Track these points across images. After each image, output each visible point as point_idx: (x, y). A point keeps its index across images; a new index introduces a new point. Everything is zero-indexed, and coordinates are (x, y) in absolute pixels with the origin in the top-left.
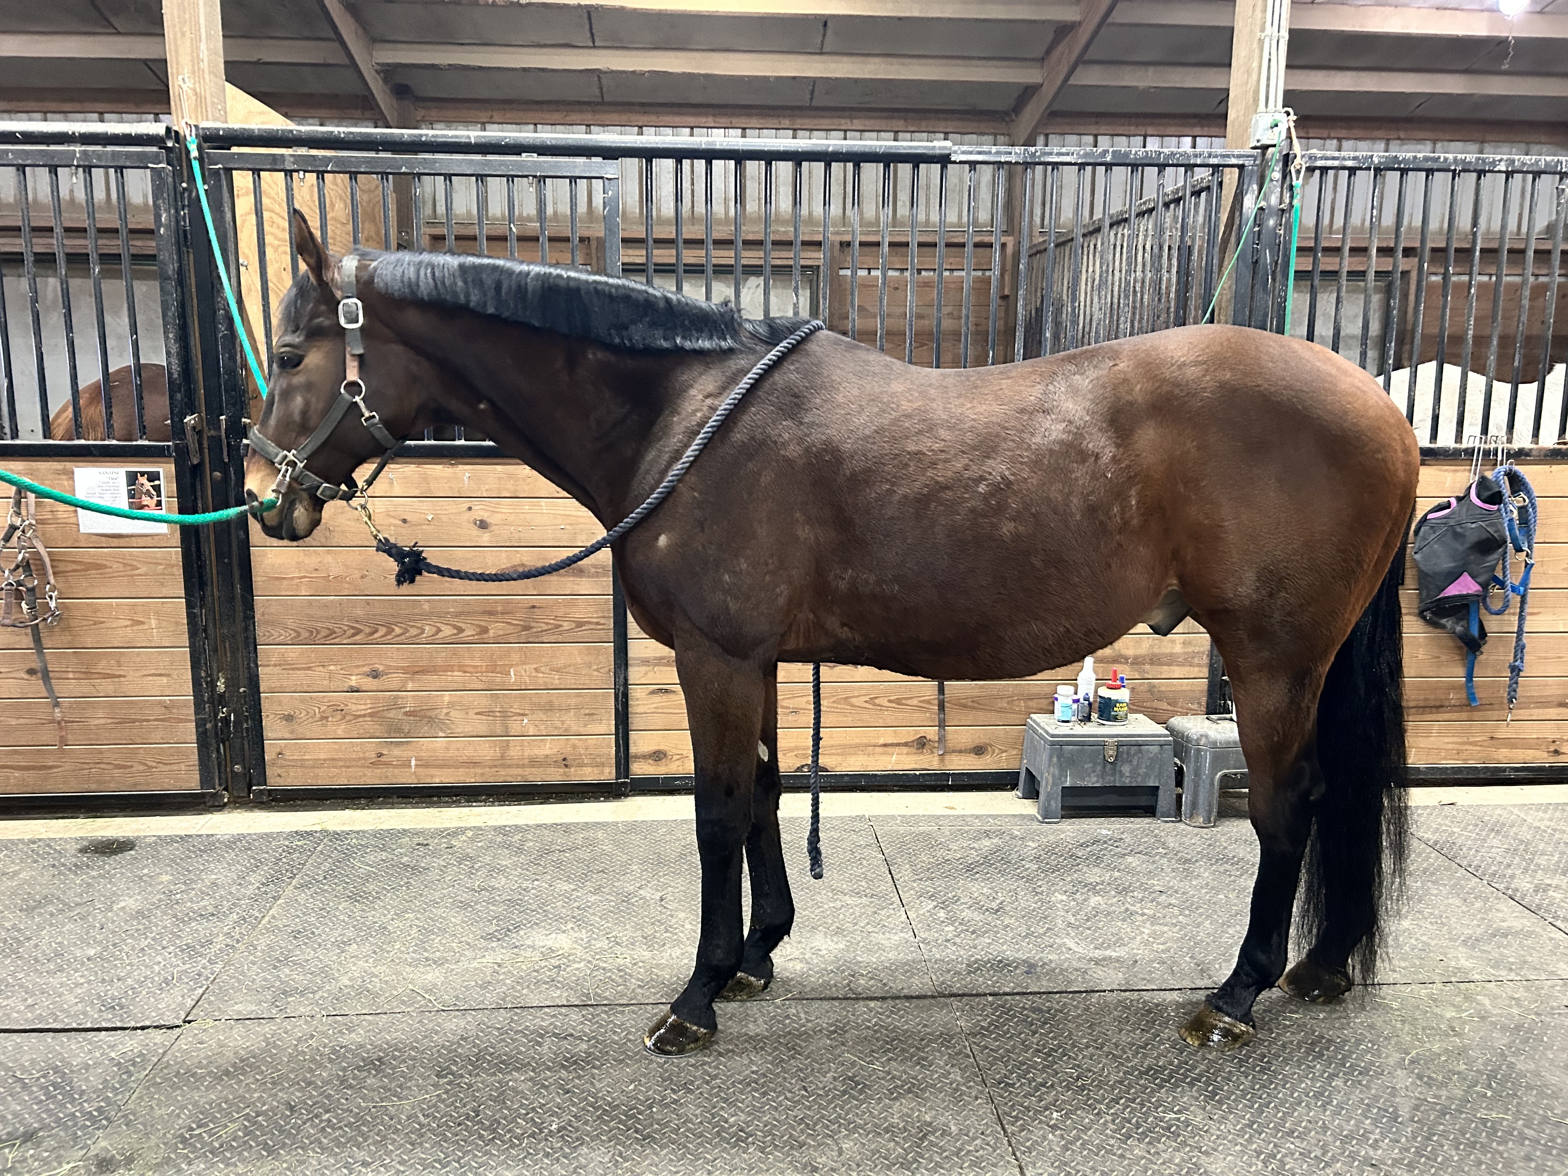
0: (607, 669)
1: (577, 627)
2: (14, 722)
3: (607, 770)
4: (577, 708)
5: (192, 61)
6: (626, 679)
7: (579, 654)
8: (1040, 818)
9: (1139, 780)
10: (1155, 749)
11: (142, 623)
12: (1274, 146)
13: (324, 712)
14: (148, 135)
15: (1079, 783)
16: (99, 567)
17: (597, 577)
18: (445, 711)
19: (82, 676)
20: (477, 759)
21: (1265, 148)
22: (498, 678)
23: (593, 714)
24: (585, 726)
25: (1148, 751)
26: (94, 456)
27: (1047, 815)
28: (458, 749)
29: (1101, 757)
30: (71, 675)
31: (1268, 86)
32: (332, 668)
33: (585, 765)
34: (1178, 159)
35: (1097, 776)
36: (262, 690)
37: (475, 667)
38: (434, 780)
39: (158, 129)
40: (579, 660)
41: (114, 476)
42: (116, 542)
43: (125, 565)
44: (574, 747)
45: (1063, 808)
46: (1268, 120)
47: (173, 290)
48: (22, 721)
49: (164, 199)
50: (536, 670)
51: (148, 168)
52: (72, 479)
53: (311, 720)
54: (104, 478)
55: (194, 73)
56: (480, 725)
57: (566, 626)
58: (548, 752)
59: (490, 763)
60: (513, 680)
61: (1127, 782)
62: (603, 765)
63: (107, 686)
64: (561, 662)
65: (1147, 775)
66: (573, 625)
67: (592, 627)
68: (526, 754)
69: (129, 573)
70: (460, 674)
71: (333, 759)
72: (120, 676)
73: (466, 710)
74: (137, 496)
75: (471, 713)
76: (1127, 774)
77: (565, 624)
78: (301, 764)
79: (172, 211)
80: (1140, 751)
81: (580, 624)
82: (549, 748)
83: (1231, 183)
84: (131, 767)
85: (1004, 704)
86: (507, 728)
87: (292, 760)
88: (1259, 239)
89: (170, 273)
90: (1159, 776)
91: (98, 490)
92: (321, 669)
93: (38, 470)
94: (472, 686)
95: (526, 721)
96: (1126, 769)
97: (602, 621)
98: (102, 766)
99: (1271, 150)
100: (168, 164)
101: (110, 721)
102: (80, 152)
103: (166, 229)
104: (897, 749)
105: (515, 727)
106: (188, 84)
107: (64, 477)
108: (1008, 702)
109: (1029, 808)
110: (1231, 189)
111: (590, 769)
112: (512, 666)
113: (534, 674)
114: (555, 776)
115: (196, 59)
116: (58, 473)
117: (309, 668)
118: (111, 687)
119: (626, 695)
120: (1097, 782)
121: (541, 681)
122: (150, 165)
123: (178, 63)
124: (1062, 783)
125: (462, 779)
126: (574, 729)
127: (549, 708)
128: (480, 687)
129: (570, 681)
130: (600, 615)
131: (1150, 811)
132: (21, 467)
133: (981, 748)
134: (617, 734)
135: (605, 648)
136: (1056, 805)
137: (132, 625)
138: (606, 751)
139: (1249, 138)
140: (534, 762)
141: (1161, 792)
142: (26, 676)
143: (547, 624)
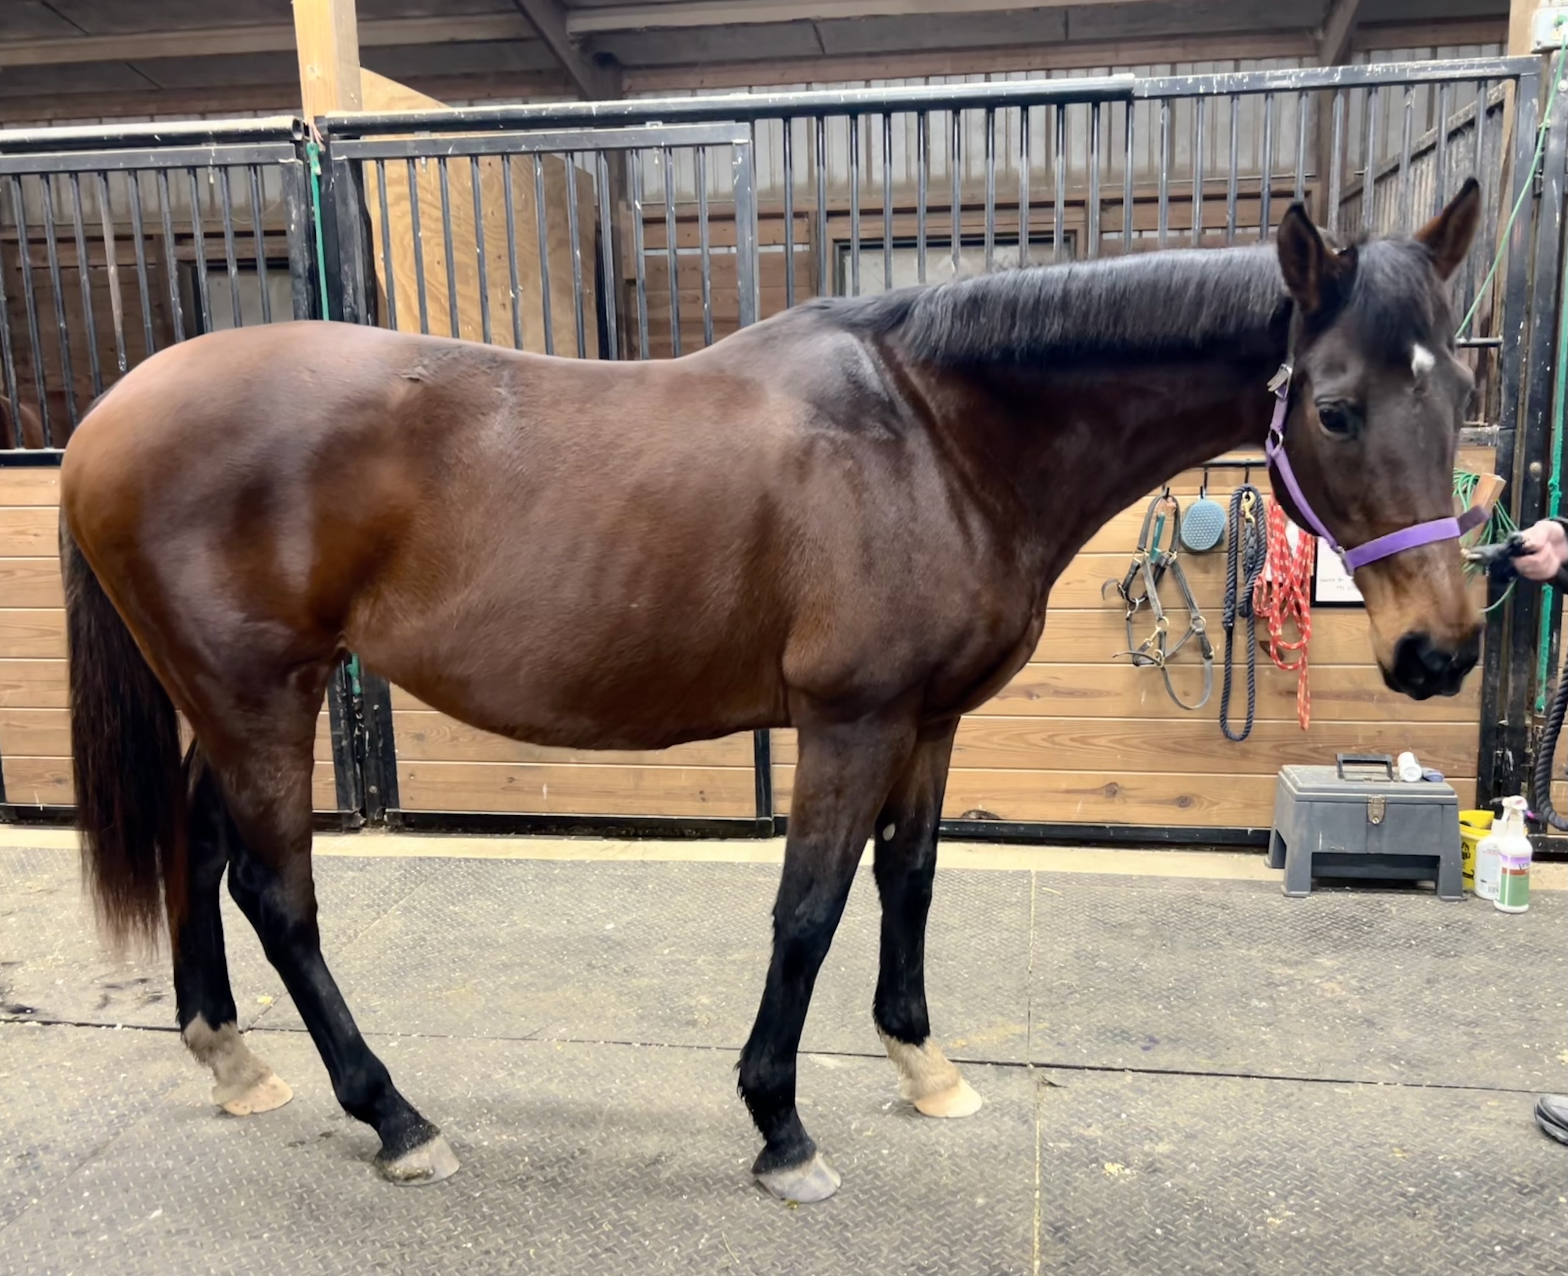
3: (747, 806)
14: (276, 128)
15: (1334, 849)
20: (610, 789)
21: (1547, 52)
25: (1425, 811)
29: (1363, 817)
33: (724, 800)
35: (1358, 841)
36: (393, 706)
38: (566, 810)
44: (712, 779)
45: (1314, 879)
46: (1551, 16)
49: (294, 196)
51: (278, 163)
53: (442, 740)
55: (323, 61)
58: (684, 784)
59: (624, 793)
62: (742, 800)
68: (661, 784)
71: (465, 783)
78: (433, 787)
79: (302, 208)
80: (1415, 811)
82: (684, 779)
87: (423, 783)
88: (1543, 166)
89: (301, 271)
90: (1441, 846)
99: (1555, 54)
100: (298, 158)
102: (217, 151)
103: (296, 225)
104: (1083, 797)
106: (318, 74)
111: (728, 804)
114: (692, 810)
120: (1358, 848)
122: (281, 161)
123: (307, 51)
124: (1313, 847)
125: (595, 809)
131: (1429, 887)
136: (1305, 875)
138: (745, 784)
139: (1530, 41)
140: (669, 794)
141: (1442, 864)
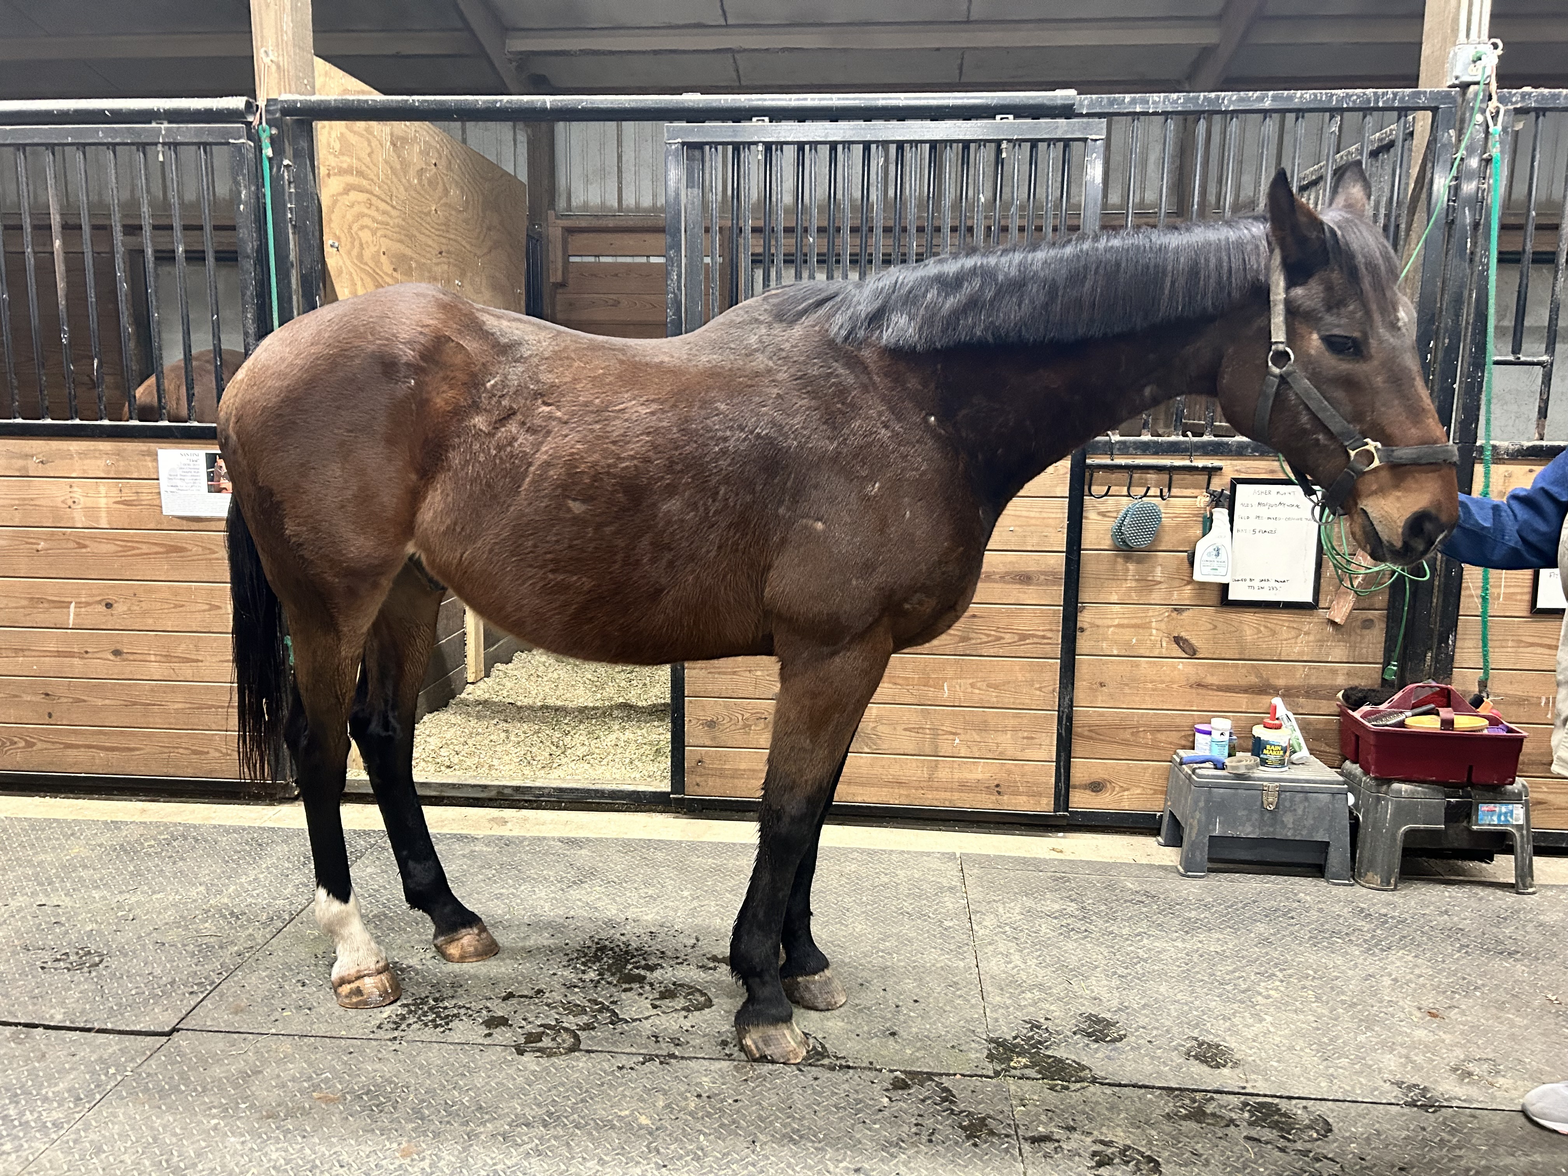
0: (1051, 688)
1: (1020, 640)
2: (100, 703)
3: (1044, 801)
4: (1015, 730)
5: (276, 33)
6: (1071, 700)
7: (1021, 670)
8: (1182, 870)
9: (1304, 832)
10: (1325, 798)
11: (219, 608)
12: (1477, 83)
13: (747, 719)
14: (228, 109)
15: (1230, 833)
16: (182, 549)
17: (1047, 585)
18: (872, 725)
19: (163, 659)
20: (904, 779)
21: (1465, 86)
22: (931, 692)
23: (1032, 738)
24: (1023, 750)
25: (1317, 799)
26: (176, 438)
27: (1189, 867)
28: (883, 767)
29: (1259, 803)
30: (153, 658)
31: (1470, 13)
32: (759, 673)
33: (1020, 794)
34: (1354, 102)
35: (1253, 826)
36: (686, 693)
37: (907, 678)
38: (856, 799)
39: (238, 103)
40: (1020, 677)
41: (195, 458)
42: (196, 526)
43: (204, 548)
44: (1009, 772)
45: (1210, 860)
46: (1469, 52)
47: (252, 269)
48: (107, 702)
49: (244, 175)
50: (973, 685)
51: (229, 143)
52: (156, 460)
53: (733, 727)
54: (185, 460)
55: (277, 46)
56: (907, 742)
57: (1008, 638)
58: (980, 776)
59: (916, 784)
60: (946, 695)
61: (1290, 835)
62: (1040, 795)
63: (187, 670)
64: (1000, 677)
65: (1314, 829)
66: (1016, 638)
67: (1036, 640)
68: (957, 776)
69: (209, 556)
70: (890, 685)
71: (754, 770)
72: (197, 661)
73: (893, 724)
74: (216, 478)
75: (899, 729)
76: (1291, 826)
77: (1008, 636)
78: (721, 774)
79: (253, 188)
80: (1306, 799)
81: (1023, 637)
82: (980, 772)
83: (1423, 131)
84: (208, 753)
85: (1127, 735)
86: (937, 747)
87: (712, 769)
88: (1456, 195)
89: (249, 251)
90: (1328, 830)
91: (179, 472)
92: (747, 674)
93: (125, 450)
94: (902, 701)
95: (957, 741)
96: (1288, 819)
97: (1049, 634)
98: (181, 751)
99: (1472, 88)
100: (249, 139)
101: (188, 706)
102: (167, 129)
103: (246, 205)
105: (945, 747)
106: (272, 57)
107: (148, 458)
108: (1132, 734)
109: (1171, 856)
110: (1423, 137)
111: (1025, 798)
112: (945, 679)
113: (970, 690)
114: (986, 803)
115: (279, 31)
116: (143, 454)
117: (734, 673)
118: (190, 671)
119: (1070, 719)
120: (1253, 832)
121: (976, 698)
122: (231, 141)
123: (262, 37)
124: (1209, 831)
125: (885, 800)
126: (1010, 753)
127: (983, 727)
128: (910, 701)
129: (1008, 700)
130: (1048, 627)
131: (1318, 870)
132: (109, 448)
133: (1099, 784)
134: (1058, 761)
135: (1051, 665)
136: (1202, 855)
137: (209, 610)
138: (1044, 779)
139: (1444, 76)
140: (963, 786)
141: (1331, 850)
142: (112, 657)
143: (989, 635)
